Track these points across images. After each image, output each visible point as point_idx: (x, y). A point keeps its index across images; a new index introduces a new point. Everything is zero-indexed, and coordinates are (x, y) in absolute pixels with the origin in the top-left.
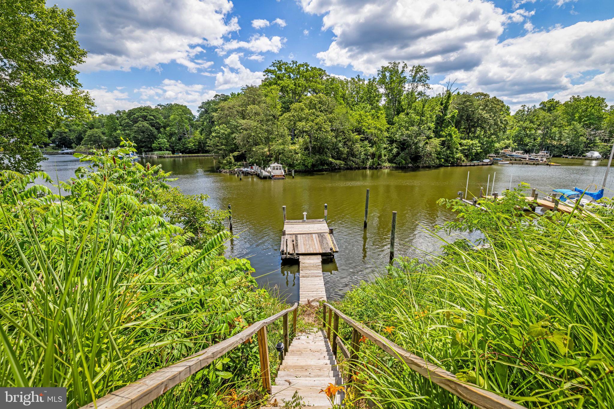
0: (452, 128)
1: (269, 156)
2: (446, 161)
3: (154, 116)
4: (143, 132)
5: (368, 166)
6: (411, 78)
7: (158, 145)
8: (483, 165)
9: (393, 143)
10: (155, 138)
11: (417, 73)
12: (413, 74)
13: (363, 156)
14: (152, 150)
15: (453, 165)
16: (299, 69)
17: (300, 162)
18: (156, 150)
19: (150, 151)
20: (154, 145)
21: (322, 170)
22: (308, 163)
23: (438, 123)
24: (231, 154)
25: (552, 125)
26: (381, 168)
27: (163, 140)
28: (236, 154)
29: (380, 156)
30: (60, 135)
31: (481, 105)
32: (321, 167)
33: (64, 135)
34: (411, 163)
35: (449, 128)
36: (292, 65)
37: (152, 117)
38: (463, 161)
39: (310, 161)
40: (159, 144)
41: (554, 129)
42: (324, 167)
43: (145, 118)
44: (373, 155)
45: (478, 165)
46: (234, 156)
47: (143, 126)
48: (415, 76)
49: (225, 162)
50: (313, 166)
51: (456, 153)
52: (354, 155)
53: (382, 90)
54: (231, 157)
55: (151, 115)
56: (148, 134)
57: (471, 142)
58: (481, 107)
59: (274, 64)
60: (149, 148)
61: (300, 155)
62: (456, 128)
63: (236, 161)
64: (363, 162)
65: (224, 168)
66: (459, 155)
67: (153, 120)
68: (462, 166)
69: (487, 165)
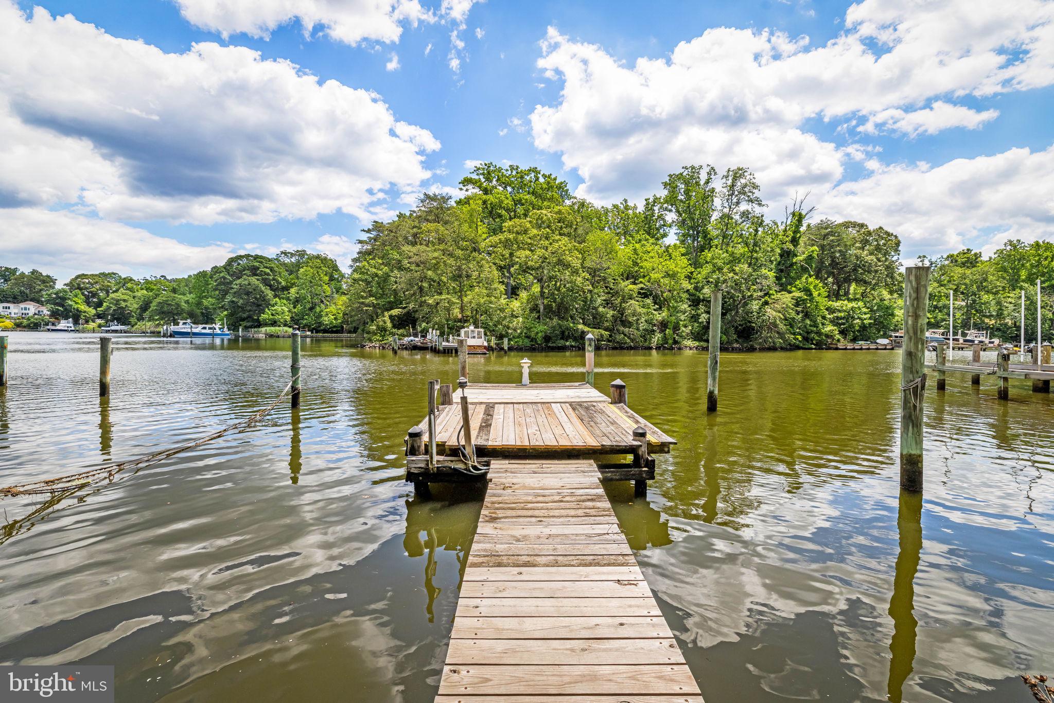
0: (810, 280)
1: (460, 321)
2: (806, 339)
3: (271, 269)
4: (248, 293)
5: (654, 345)
6: (725, 190)
7: (271, 317)
8: (877, 349)
9: (698, 304)
10: (268, 305)
11: (735, 178)
12: (730, 182)
13: (643, 326)
14: (259, 324)
15: (820, 346)
16: (522, 177)
17: (521, 333)
18: (266, 325)
19: (255, 327)
20: (263, 316)
21: (563, 349)
22: (537, 333)
23: (782, 271)
24: (386, 313)
25: (981, 288)
26: (680, 349)
27: (282, 308)
28: (395, 312)
29: (676, 328)
30: (116, 305)
31: (857, 241)
32: (561, 343)
33: (123, 304)
34: (737, 341)
35: (804, 279)
36: (509, 172)
37: (268, 271)
38: (839, 340)
39: (540, 329)
40: (272, 315)
41: (985, 297)
42: (568, 344)
43: (254, 271)
44: (664, 325)
45: (869, 349)
46: (391, 317)
47: (249, 284)
48: (733, 186)
49: (374, 327)
50: (547, 339)
51: (823, 324)
52: (626, 323)
53: (671, 217)
54: (385, 319)
55: (266, 267)
56: (256, 298)
57: (850, 305)
58: (858, 245)
59: (479, 169)
60: (254, 320)
61: (521, 319)
62: (817, 278)
63: (394, 326)
64: (643, 336)
65: (370, 340)
66: (829, 328)
67: (268, 274)
68: (837, 349)
69: (885, 349)
